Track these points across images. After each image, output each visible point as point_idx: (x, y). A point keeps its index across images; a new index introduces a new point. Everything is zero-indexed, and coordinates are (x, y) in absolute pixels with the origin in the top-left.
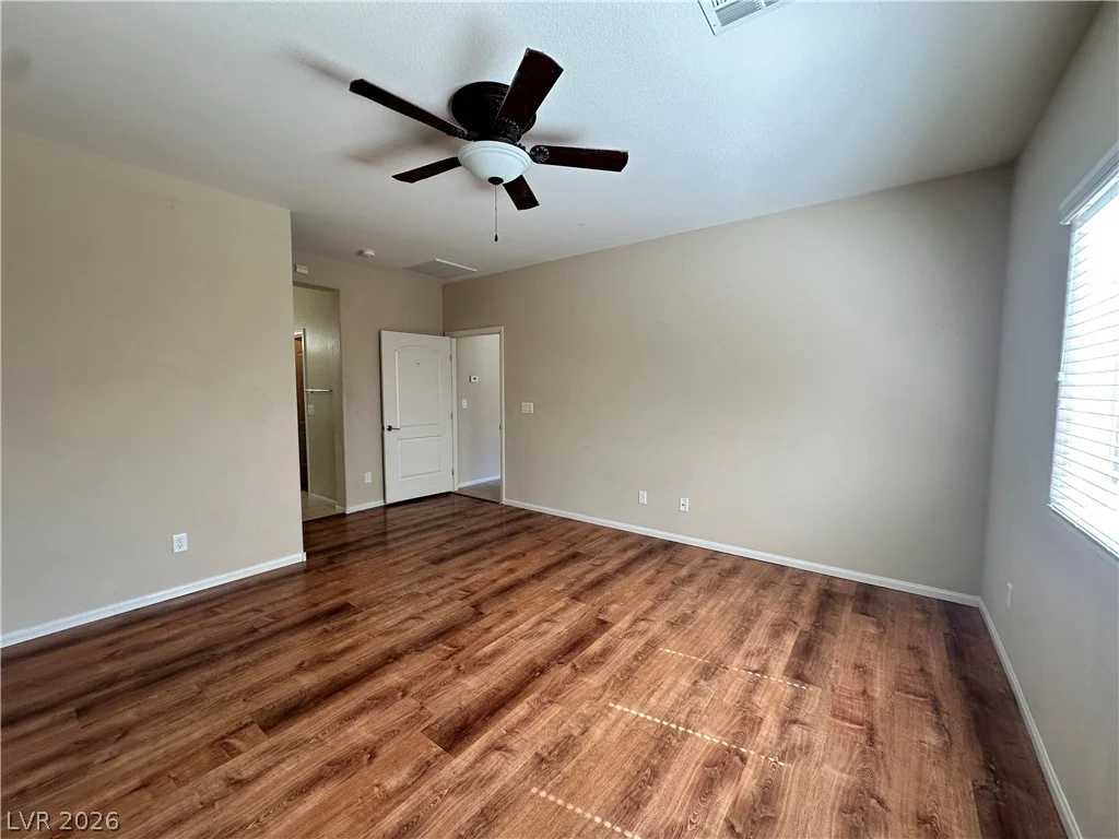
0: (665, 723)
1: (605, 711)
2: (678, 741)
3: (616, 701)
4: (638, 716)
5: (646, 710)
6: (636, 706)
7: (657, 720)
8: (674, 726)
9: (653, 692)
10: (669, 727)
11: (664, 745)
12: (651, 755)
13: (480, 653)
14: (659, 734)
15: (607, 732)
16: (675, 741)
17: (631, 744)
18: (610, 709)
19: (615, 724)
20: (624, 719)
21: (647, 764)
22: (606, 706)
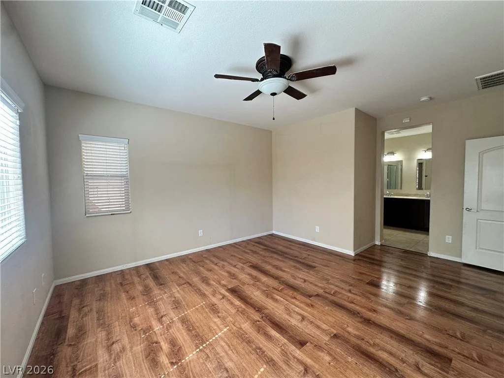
0: (208, 343)
1: (225, 325)
2: (197, 343)
3: (229, 330)
4: (217, 334)
5: (219, 339)
6: (223, 336)
7: (211, 341)
8: (204, 345)
9: (229, 346)
10: (205, 343)
11: (199, 338)
12: (196, 332)
13: (275, 295)
14: (204, 339)
15: (215, 323)
16: (197, 342)
17: (205, 328)
18: (226, 327)
19: (218, 327)
20: (218, 329)
21: (194, 329)
22: (228, 326)
